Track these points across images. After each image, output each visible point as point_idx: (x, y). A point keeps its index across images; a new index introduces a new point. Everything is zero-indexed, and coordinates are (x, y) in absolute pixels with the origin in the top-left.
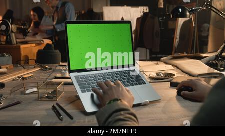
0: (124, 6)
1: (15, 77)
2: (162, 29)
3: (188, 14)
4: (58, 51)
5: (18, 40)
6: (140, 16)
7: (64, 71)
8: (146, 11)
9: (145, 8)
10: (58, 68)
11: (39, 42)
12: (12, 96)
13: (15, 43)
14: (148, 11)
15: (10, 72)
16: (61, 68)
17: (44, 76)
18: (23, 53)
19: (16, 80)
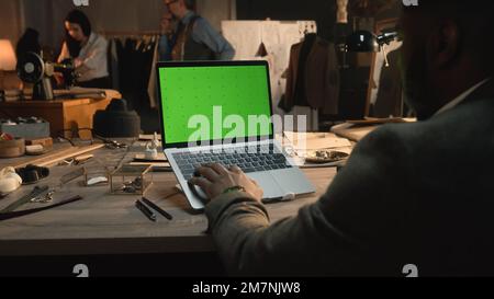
0: (264, 19)
1: (60, 159)
2: (345, 66)
3: (376, 44)
4: (134, 113)
5: (55, 91)
6: (298, 41)
7: (148, 150)
8: (310, 31)
9: (309, 23)
10: (136, 144)
11: (96, 96)
12: (64, 189)
13: (51, 96)
14: (315, 30)
15: (50, 152)
16: (143, 144)
17: (113, 158)
18: (68, 117)
19: (64, 164)
